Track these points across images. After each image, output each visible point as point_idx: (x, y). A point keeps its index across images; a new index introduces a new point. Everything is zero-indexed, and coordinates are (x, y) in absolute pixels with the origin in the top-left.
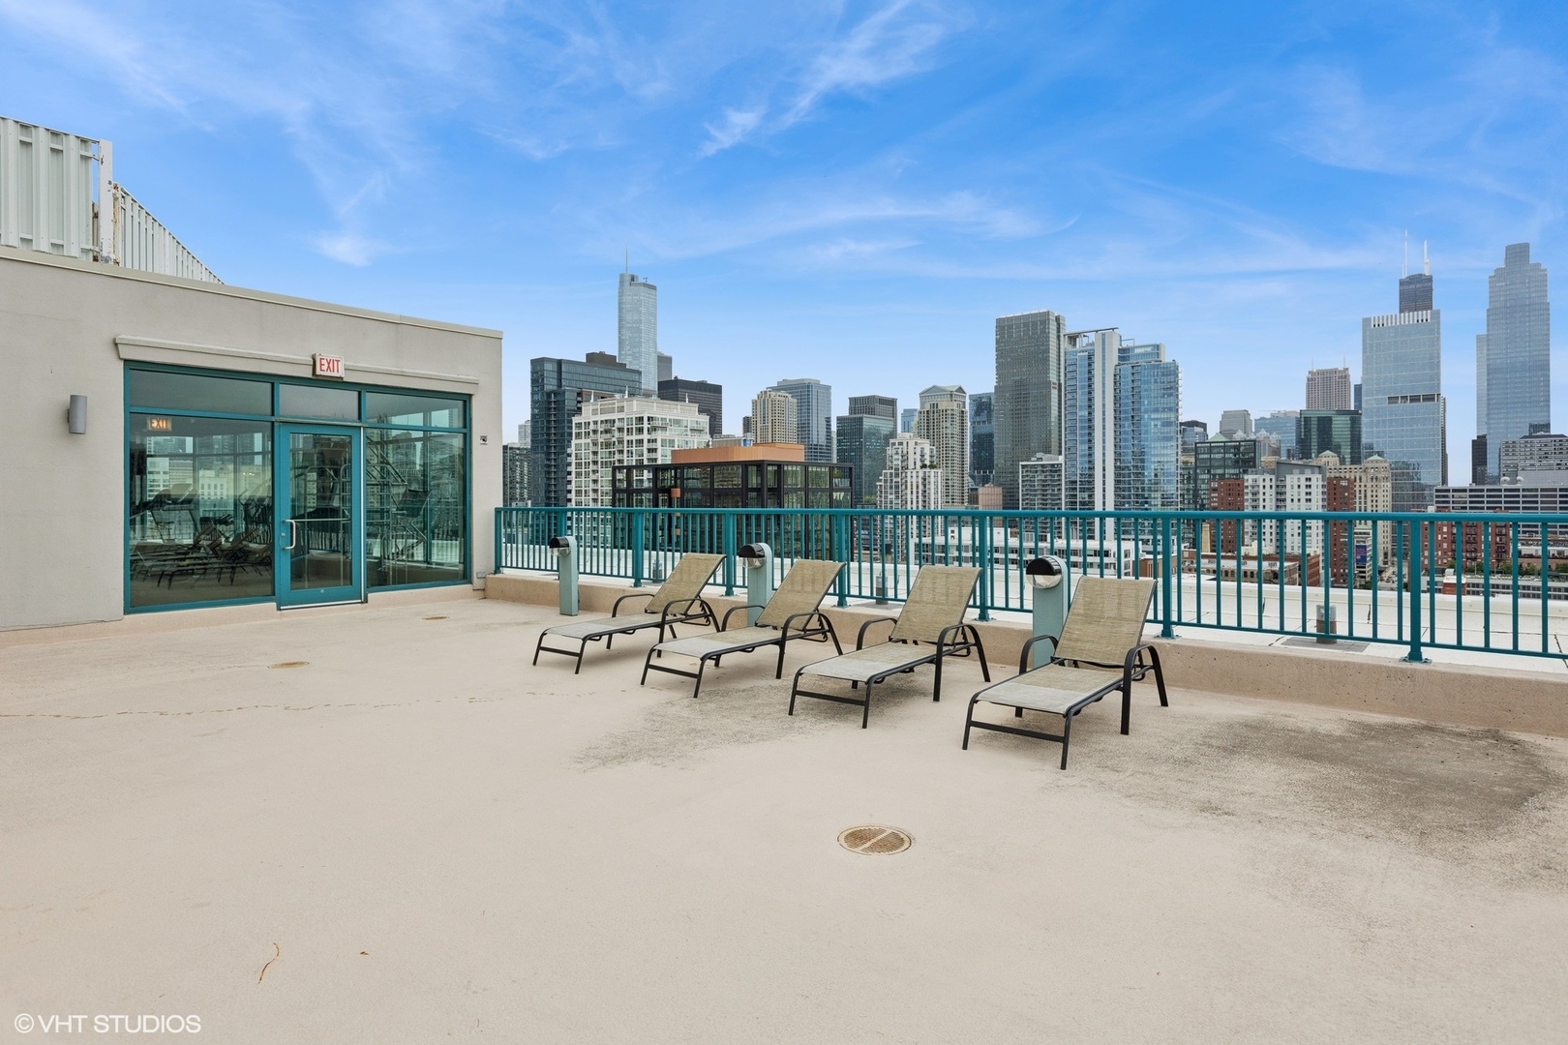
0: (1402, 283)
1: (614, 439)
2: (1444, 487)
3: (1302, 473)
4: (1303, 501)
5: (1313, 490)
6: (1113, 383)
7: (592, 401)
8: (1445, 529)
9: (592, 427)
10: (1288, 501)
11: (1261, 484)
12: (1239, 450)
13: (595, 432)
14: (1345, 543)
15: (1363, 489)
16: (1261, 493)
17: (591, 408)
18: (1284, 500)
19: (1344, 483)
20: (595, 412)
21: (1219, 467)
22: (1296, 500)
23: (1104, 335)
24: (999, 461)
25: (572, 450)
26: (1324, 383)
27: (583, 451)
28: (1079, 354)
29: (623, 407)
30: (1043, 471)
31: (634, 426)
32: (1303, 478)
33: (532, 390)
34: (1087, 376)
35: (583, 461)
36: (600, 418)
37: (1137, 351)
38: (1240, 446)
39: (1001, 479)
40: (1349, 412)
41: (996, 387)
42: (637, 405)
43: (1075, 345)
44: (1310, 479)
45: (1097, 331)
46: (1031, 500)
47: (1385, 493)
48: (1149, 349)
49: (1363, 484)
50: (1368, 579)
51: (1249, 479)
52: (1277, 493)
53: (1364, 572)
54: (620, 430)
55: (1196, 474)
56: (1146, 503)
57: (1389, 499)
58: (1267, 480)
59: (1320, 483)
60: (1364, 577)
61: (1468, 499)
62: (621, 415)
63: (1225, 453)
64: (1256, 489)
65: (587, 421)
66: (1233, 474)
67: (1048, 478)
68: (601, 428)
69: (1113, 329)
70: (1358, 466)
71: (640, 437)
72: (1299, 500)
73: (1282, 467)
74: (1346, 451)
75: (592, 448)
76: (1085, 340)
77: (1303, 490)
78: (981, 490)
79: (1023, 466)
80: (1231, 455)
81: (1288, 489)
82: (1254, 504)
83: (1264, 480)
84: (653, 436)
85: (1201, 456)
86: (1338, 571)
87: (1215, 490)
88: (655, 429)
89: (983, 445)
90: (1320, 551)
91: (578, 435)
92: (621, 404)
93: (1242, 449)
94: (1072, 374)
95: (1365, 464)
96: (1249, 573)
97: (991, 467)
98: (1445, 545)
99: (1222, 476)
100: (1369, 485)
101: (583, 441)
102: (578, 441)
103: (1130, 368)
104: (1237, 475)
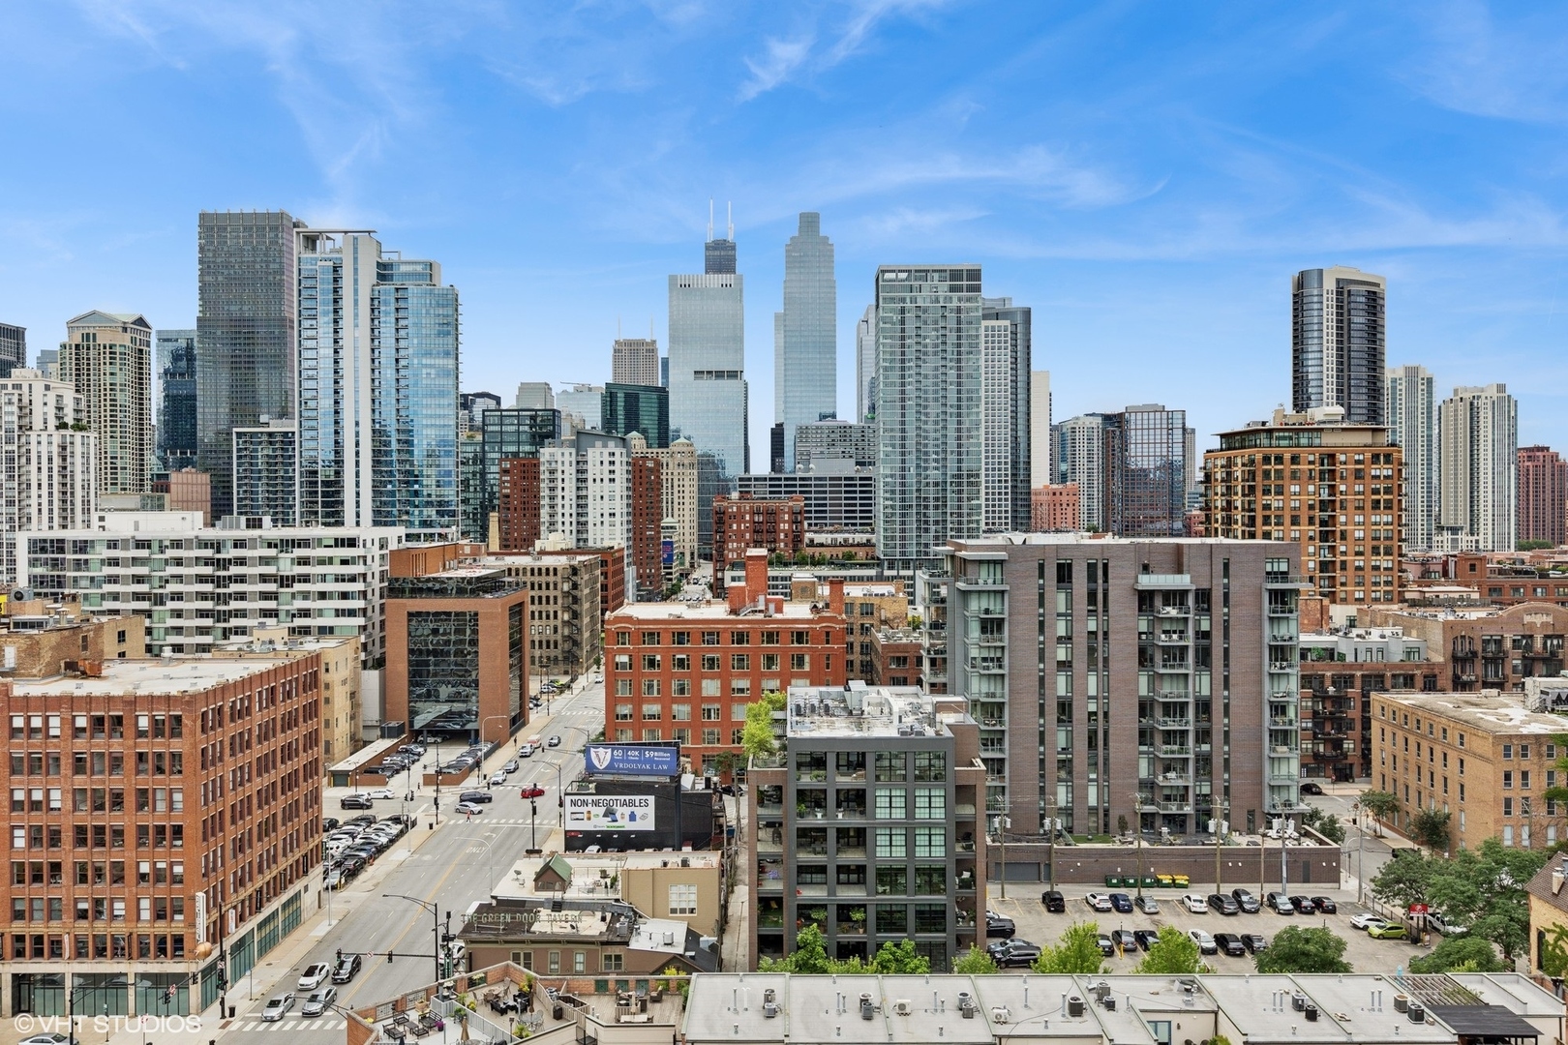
0: (708, 248)
2: (747, 476)
3: (605, 446)
4: (606, 481)
5: (617, 467)
6: (369, 311)
8: (748, 518)
10: (590, 481)
11: (560, 459)
12: (535, 421)
14: (651, 538)
15: (670, 475)
16: (560, 472)
18: (585, 480)
19: (650, 464)
21: (511, 443)
22: (598, 481)
23: (355, 239)
24: (206, 433)
26: (630, 352)
28: (319, 263)
30: (271, 443)
32: (606, 452)
34: (331, 297)
37: (403, 269)
38: (536, 416)
39: (209, 461)
40: (657, 389)
41: (199, 319)
43: (314, 249)
44: (613, 454)
45: (346, 232)
46: (252, 486)
47: (692, 483)
48: (419, 268)
49: (669, 472)
50: (674, 582)
51: (546, 453)
52: (578, 471)
53: (671, 574)
55: (484, 451)
56: (416, 482)
57: (696, 489)
58: (567, 454)
59: (626, 459)
60: (671, 580)
61: (768, 489)
63: (519, 425)
64: (554, 465)
66: (529, 453)
67: (279, 453)
69: (369, 232)
70: (665, 450)
72: (602, 480)
73: (583, 438)
74: (653, 433)
76: (329, 244)
77: (607, 467)
78: (175, 477)
79: (239, 435)
80: (527, 428)
81: (590, 466)
82: (552, 485)
83: (563, 454)
85: (490, 428)
86: (645, 571)
87: (506, 472)
89: (181, 409)
90: (624, 544)
93: (539, 419)
94: (309, 292)
95: (672, 448)
96: (544, 571)
97: (193, 446)
98: (748, 536)
99: (516, 454)
100: (675, 472)
103: (393, 291)
104: (533, 453)
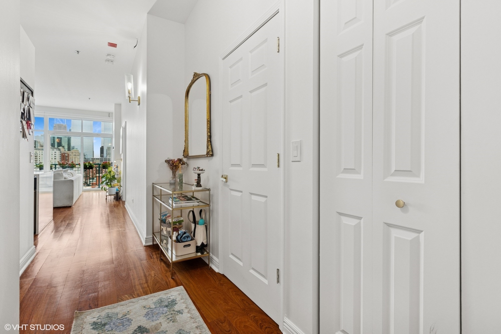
2: (94, 158)
3: (53, 150)
4: (53, 159)
5: (57, 156)
15: (71, 158)
16: (38, 156)
19: (66, 155)
32: (53, 152)
44: (56, 152)
59: (59, 154)
64: (36, 155)
70: (70, 152)
77: (54, 155)
82: (36, 160)
83: (39, 152)
95: (72, 151)
100: (73, 157)
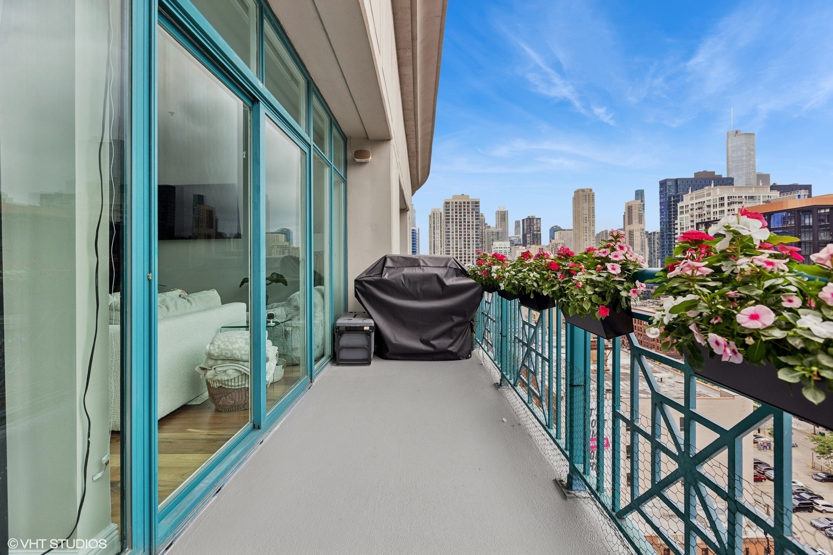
1: (704, 212)
7: (690, 192)
9: (690, 207)
13: (692, 209)
17: (689, 197)
20: (692, 199)
25: (678, 221)
27: (684, 221)
29: (710, 193)
31: (718, 203)
33: (660, 197)
35: (685, 227)
36: (694, 202)
42: (720, 191)
54: (709, 206)
62: (709, 198)
65: (687, 204)
68: (695, 207)
71: (722, 209)
75: (691, 219)
84: (732, 207)
88: (732, 203)
91: (682, 213)
92: (708, 192)
101: (684, 215)
102: (682, 216)
